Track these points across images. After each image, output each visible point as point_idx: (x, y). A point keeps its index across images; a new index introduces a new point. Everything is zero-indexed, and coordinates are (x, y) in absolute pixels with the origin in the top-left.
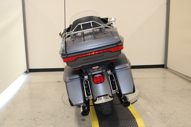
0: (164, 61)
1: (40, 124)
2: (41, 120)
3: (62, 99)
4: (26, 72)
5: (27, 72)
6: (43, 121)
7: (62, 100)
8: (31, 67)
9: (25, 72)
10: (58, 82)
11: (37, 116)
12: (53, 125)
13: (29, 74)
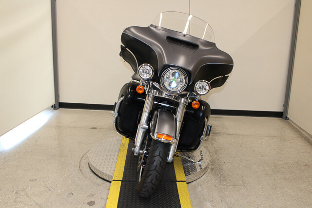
0: (284, 106)
1: (20, 202)
2: (27, 194)
3: (81, 161)
5: (55, 107)
6: (28, 197)
7: (80, 163)
9: (52, 107)
10: (92, 128)
11: (25, 187)
12: (40, 206)
13: (58, 110)
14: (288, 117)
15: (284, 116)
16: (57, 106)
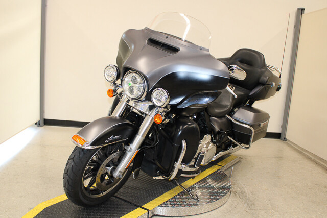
0: (282, 127)
4: (38, 123)
5: (39, 124)
8: (48, 116)
9: (36, 124)
13: (43, 127)
14: (286, 138)
15: (282, 137)
16: (42, 123)
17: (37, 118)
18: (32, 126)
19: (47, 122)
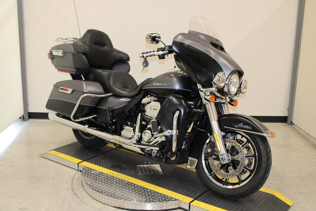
0: (288, 109)
4: (22, 118)
5: (24, 119)
7: (72, 185)
8: (32, 110)
9: (20, 118)
13: (28, 122)
14: (293, 122)
16: (26, 117)
17: (21, 112)
18: (16, 121)
19: (32, 116)
